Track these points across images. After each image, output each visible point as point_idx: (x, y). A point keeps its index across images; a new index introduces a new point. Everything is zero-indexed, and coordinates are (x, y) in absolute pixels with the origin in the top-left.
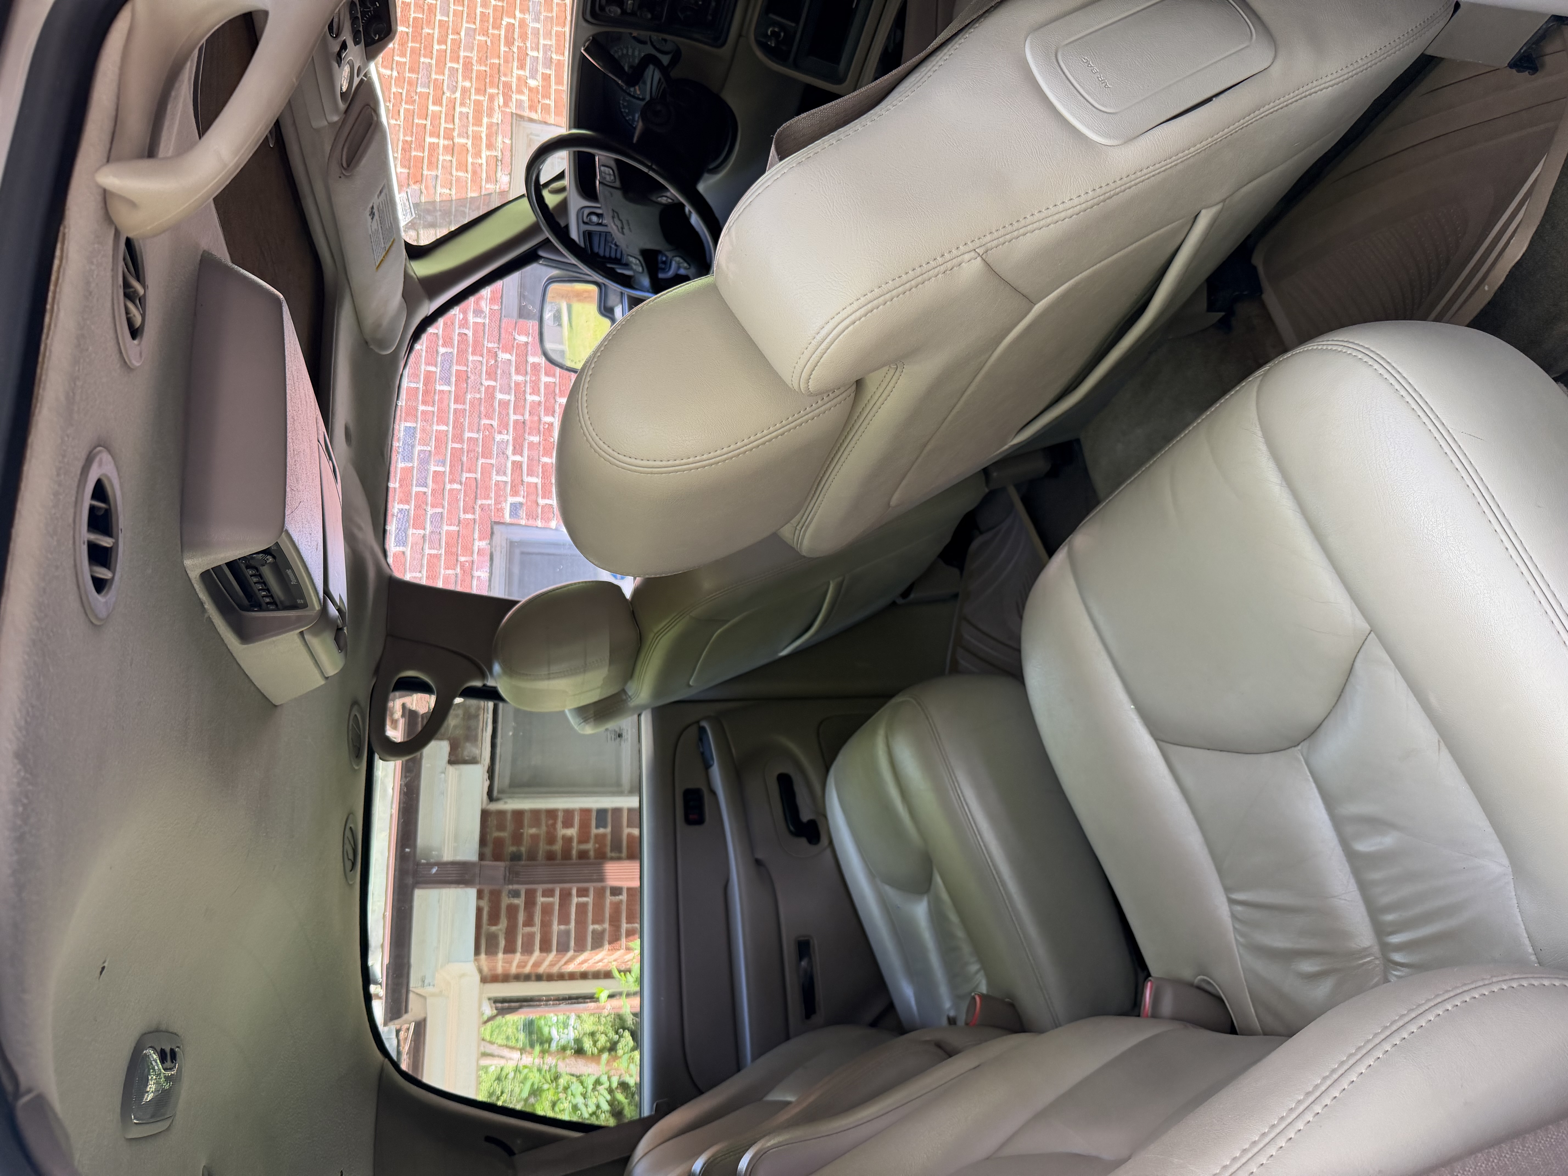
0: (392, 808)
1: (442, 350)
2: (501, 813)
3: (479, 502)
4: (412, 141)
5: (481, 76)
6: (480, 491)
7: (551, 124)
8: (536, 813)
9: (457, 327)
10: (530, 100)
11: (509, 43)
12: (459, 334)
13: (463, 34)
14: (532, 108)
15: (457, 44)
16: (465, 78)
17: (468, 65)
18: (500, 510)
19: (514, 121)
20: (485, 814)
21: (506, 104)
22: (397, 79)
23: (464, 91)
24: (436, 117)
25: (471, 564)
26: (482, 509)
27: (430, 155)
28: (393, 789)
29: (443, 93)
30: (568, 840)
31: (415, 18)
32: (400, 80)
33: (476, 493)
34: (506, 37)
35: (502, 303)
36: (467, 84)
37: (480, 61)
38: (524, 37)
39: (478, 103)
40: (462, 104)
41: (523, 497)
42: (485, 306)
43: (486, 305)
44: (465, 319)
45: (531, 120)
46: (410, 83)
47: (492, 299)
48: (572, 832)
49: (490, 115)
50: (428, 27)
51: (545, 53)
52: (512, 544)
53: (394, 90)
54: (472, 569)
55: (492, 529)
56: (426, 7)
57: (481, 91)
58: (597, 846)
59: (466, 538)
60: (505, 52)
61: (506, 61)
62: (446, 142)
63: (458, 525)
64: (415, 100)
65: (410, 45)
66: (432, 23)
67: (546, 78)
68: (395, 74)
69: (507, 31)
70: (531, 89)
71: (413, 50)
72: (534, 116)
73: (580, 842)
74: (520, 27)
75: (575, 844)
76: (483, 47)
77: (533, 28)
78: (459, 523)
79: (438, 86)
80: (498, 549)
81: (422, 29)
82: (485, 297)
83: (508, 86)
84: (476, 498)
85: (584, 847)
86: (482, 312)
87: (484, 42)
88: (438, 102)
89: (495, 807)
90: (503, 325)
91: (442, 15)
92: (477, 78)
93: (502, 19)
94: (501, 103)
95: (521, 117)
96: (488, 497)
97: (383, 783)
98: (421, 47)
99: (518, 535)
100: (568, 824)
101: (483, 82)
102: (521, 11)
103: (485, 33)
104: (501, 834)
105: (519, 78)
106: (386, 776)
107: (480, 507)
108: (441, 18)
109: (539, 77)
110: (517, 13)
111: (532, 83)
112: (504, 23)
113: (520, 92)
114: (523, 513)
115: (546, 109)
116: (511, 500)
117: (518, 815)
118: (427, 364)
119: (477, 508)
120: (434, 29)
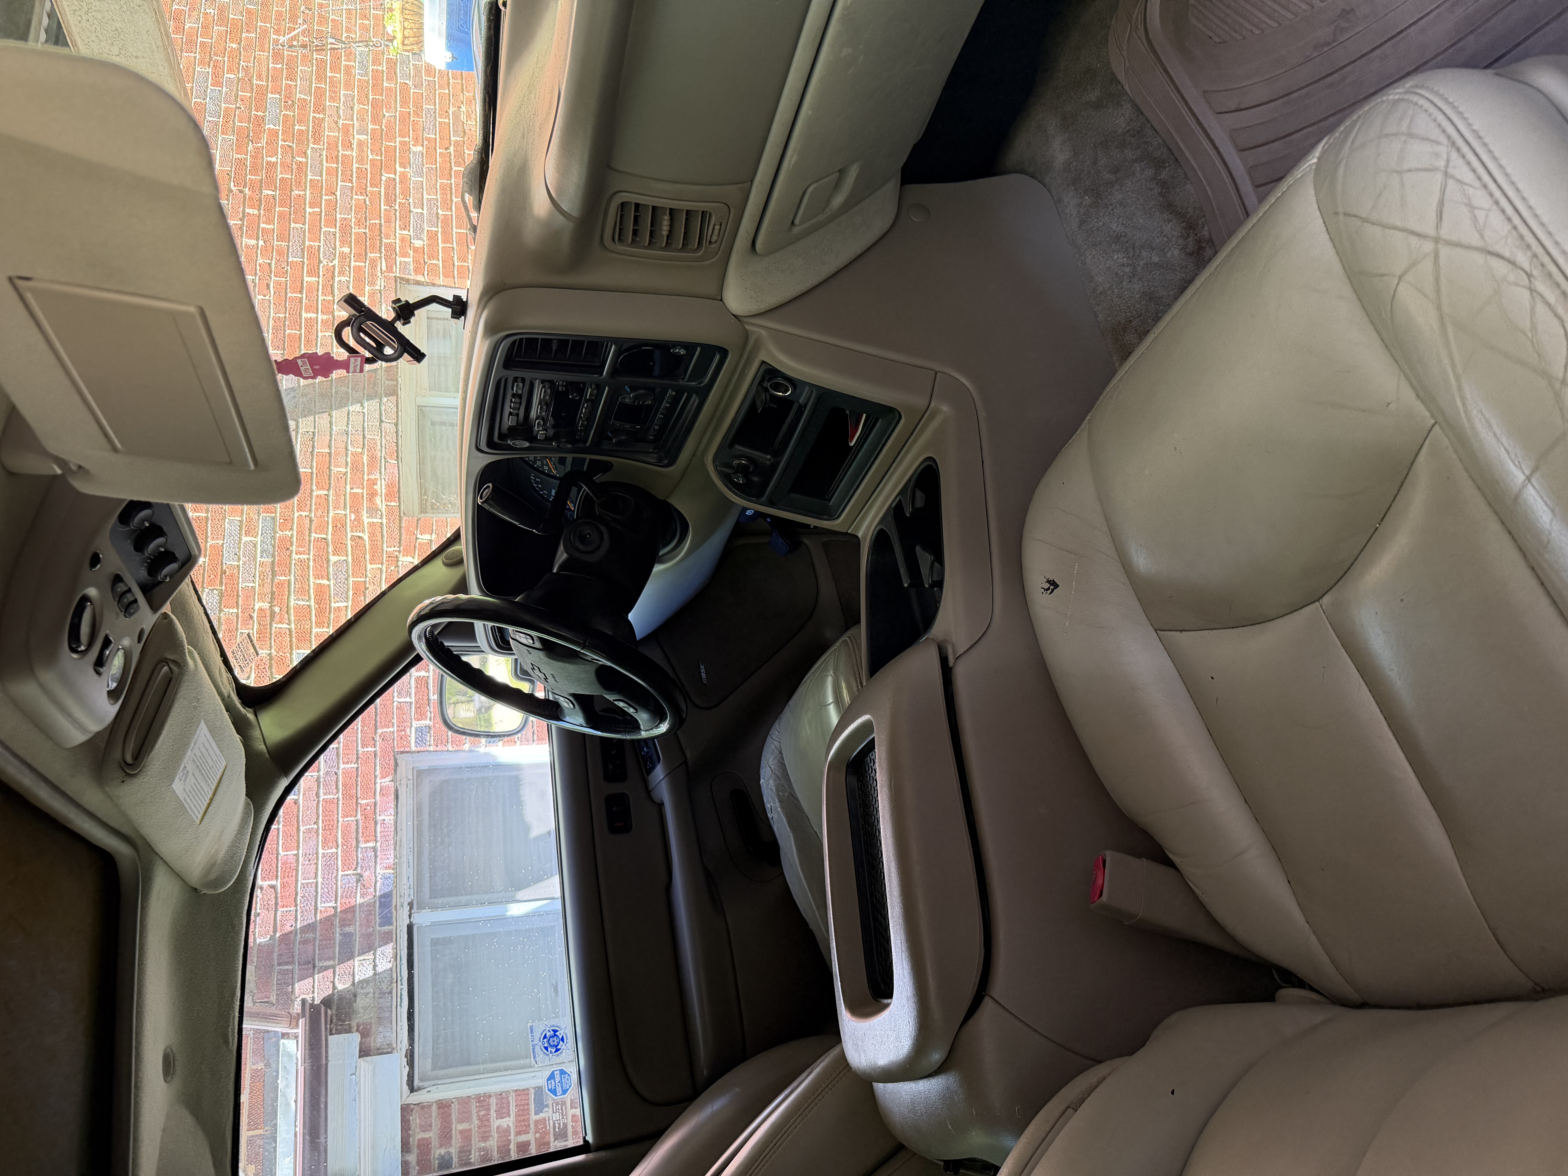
0: (296, 1126)
1: (333, 559)
2: (423, 1107)
3: (380, 731)
4: (285, 317)
5: (361, 239)
6: (380, 718)
7: (439, 286)
8: (464, 1102)
9: (349, 529)
10: (416, 261)
11: (390, 201)
12: (353, 538)
13: (338, 193)
14: (417, 271)
15: (332, 206)
16: (343, 243)
17: (345, 229)
18: (404, 738)
19: (399, 285)
20: (406, 1110)
21: (390, 269)
22: (265, 249)
23: (343, 256)
24: (313, 289)
25: (373, 808)
26: (383, 739)
27: (308, 332)
28: (296, 1101)
29: (320, 262)
30: (504, 1133)
31: (282, 180)
32: (267, 250)
33: (376, 720)
34: (386, 194)
35: (399, 498)
36: (346, 250)
37: (358, 224)
38: (406, 193)
39: (358, 269)
40: (342, 273)
41: (430, 720)
42: (380, 504)
43: (382, 501)
44: (358, 520)
45: (418, 283)
46: (280, 253)
47: (387, 495)
48: (509, 1122)
49: (372, 284)
50: (298, 189)
51: (430, 209)
52: (420, 774)
53: (260, 261)
54: (375, 814)
55: (396, 760)
56: (294, 166)
57: (361, 256)
58: (538, 1135)
59: (365, 776)
60: (385, 210)
61: (388, 221)
62: (325, 317)
63: (357, 762)
64: (287, 271)
65: (277, 209)
66: (302, 184)
67: (432, 236)
68: (261, 243)
69: (387, 188)
70: (416, 250)
71: (281, 216)
72: (420, 278)
73: (518, 1133)
74: (401, 181)
75: (512, 1137)
76: (361, 208)
77: (416, 182)
78: (358, 758)
79: (314, 254)
80: (404, 782)
81: (291, 190)
82: (379, 491)
83: (391, 248)
84: (376, 729)
85: (523, 1138)
86: (377, 509)
87: (363, 201)
88: (314, 272)
89: (416, 1098)
90: (403, 525)
91: (314, 174)
92: (357, 241)
93: (381, 175)
94: (384, 268)
95: (408, 281)
96: (390, 724)
97: (284, 1095)
98: (291, 211)
99: (425, 762)
100: (502, 1113)
101: (364, 245)
102: (402, 165)
103: (363, 191)
104: (426, 1135)
105: (403, 240)
106: (287, 1086)
107: (380, 736)
108: (311, 178)
109: (425, 236)
110: (398, 169)
111: (418, 243)
112: (384, 178)
113: (404, 254)
114: (430, 739)
115: (433, 270)
116: (415, 724)
117: (444, 1106)
118: (317, 577)
119: (377, 738)
120: (305, 190)
